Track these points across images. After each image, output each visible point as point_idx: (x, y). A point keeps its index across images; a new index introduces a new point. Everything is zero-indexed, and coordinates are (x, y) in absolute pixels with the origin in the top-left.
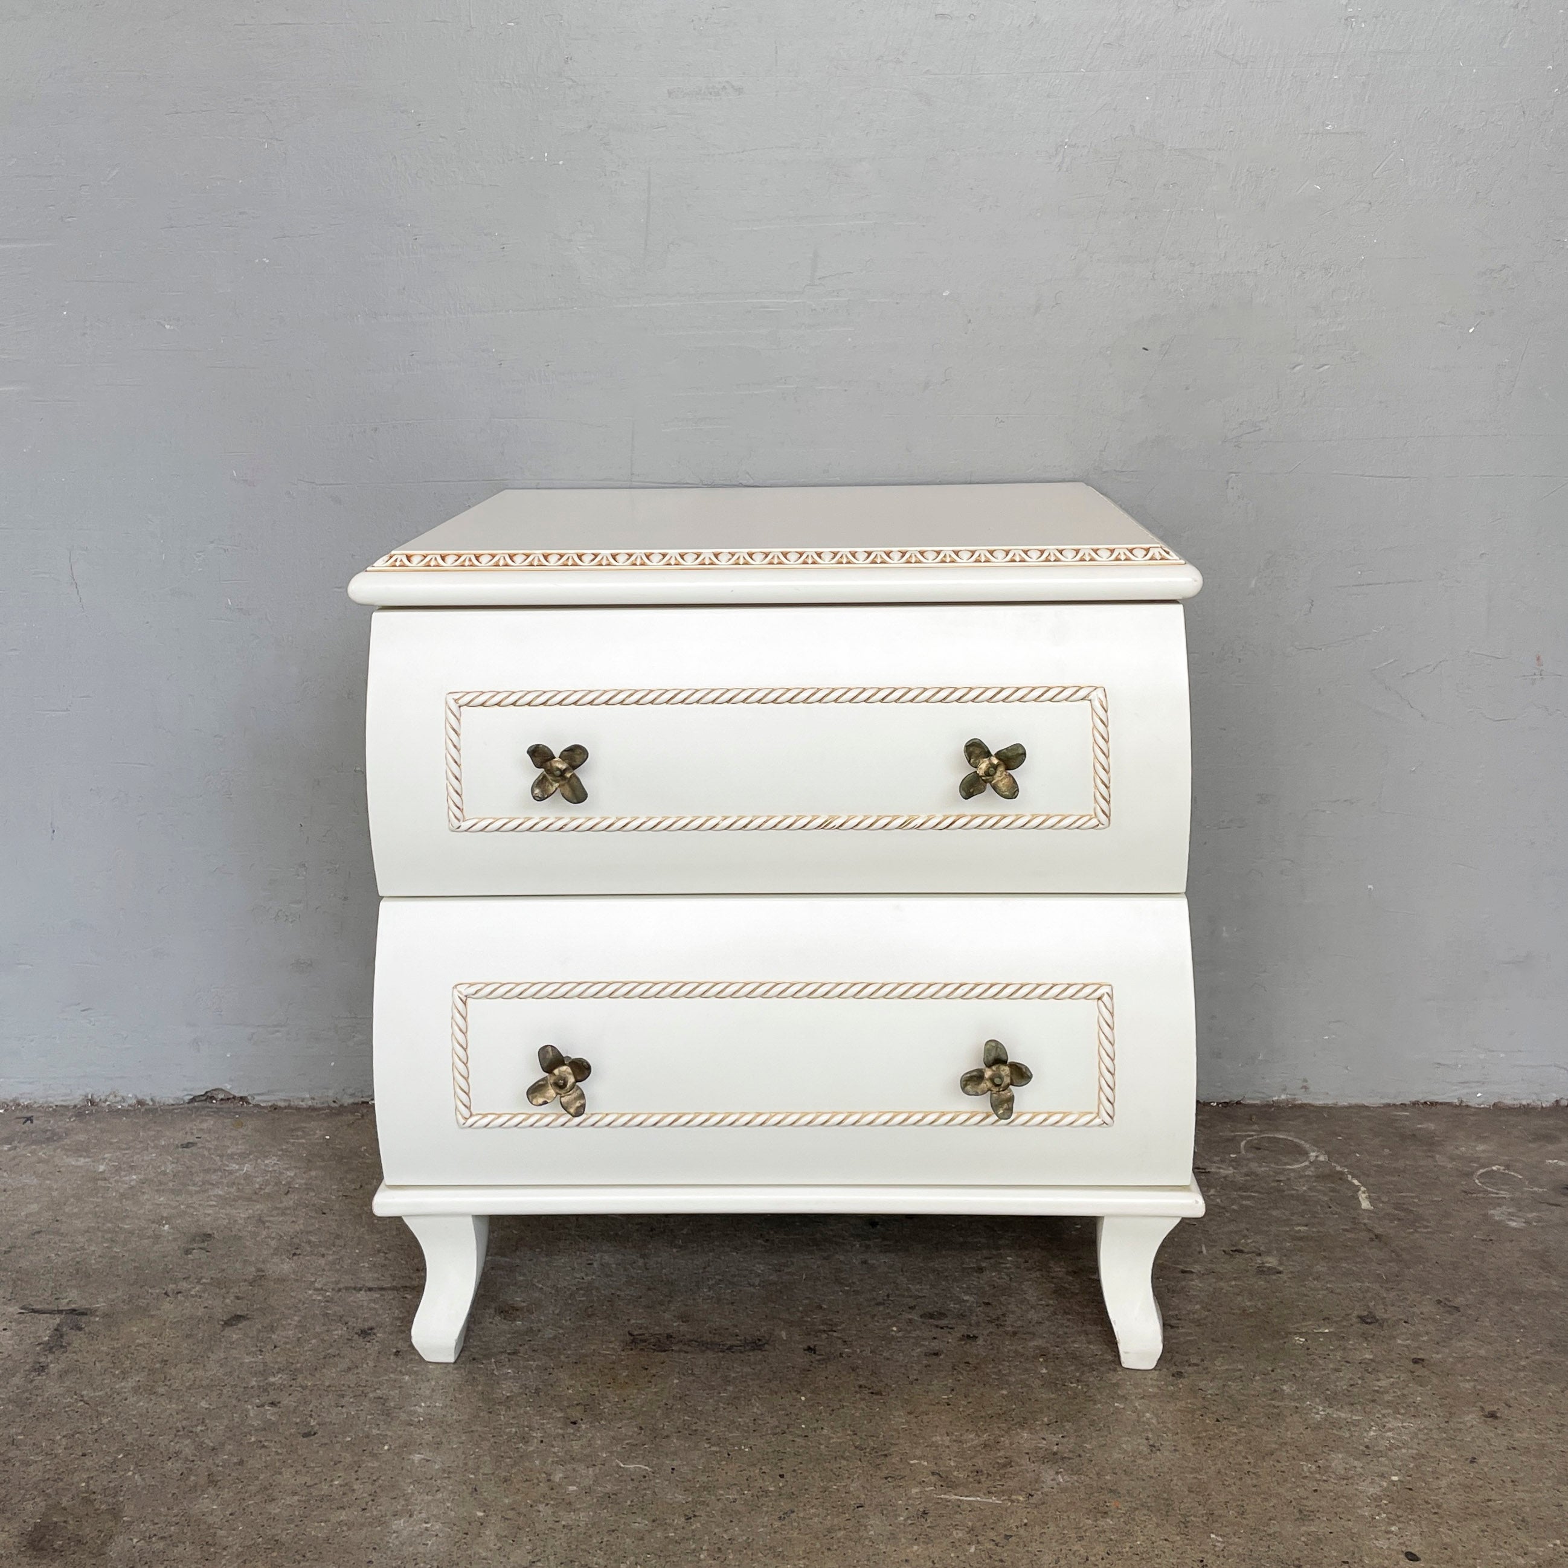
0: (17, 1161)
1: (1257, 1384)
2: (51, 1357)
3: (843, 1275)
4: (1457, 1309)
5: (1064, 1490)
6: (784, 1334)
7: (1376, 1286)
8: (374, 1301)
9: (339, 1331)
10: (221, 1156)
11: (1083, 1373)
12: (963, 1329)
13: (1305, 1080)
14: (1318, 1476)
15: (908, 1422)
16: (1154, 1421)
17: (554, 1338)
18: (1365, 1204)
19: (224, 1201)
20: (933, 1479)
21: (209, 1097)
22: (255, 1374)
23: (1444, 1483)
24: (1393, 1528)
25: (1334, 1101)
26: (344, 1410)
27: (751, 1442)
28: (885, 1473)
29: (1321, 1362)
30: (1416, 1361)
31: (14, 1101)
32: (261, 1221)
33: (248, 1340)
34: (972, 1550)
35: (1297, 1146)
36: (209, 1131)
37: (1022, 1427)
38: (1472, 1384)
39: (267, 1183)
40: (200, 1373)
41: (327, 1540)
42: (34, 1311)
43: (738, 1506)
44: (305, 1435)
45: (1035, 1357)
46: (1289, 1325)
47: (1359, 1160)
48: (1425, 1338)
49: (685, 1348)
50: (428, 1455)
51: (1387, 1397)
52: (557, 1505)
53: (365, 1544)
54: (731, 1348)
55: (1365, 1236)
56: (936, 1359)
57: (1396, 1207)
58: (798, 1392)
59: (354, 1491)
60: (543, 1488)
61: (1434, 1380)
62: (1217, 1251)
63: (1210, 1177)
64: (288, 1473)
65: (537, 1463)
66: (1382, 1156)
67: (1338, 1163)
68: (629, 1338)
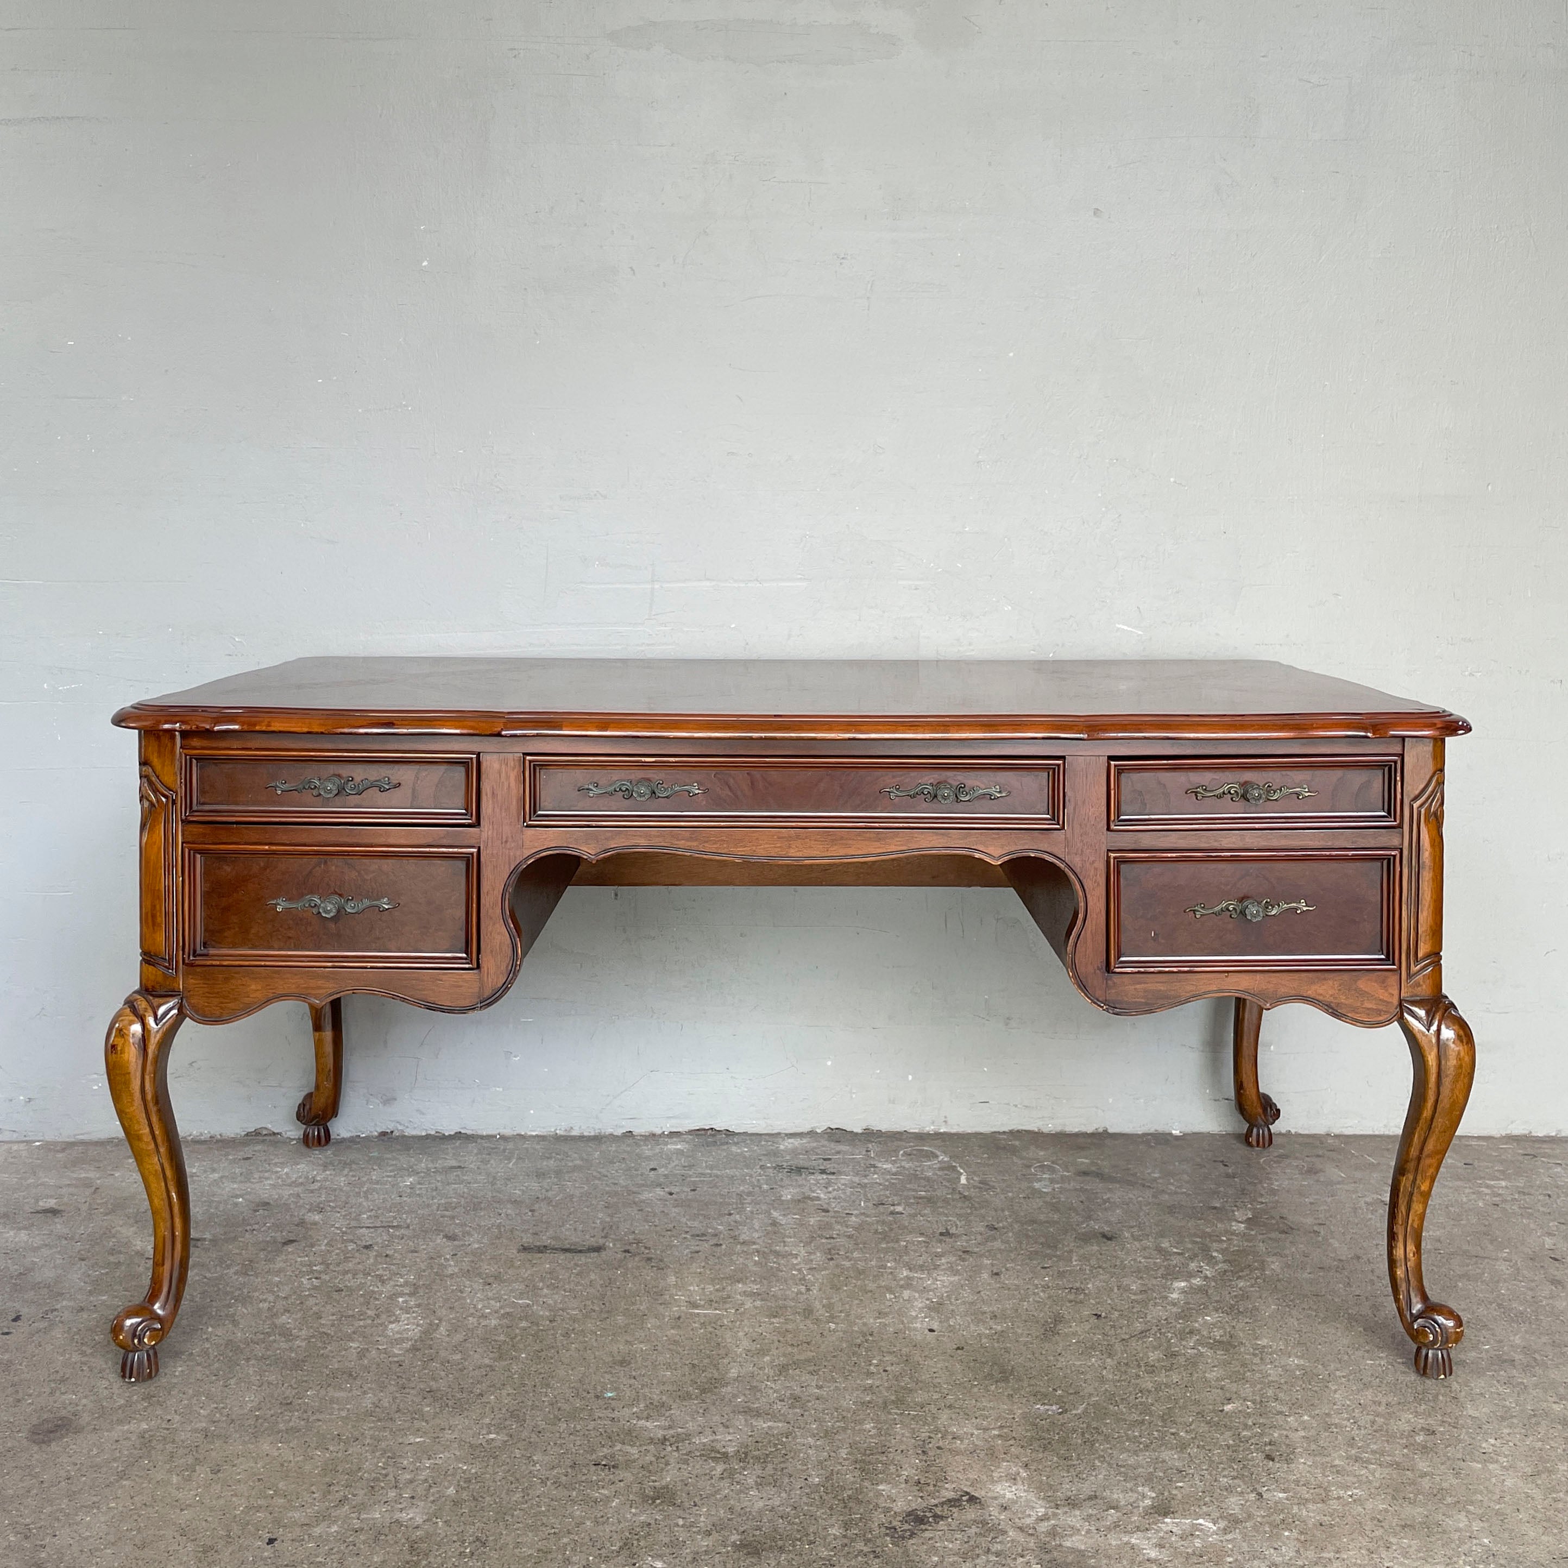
1: (874, 1262)
3: (650, 1218)
4: (996, 1229)
5: (756, 1308)
6: (611, 1245)
7: (955, 1219)
8: (371, 1233)
9: (351, 1247)
10: (269, 1164)
12: (714, 1241)
13: (946, 1117)
14: (894, 1300)
15: (676, 1281)
16: (812, 1279)
17: (478, 1248)
18: (963, 1180)
19: (274, 1186)
20: (686, 1304)
21: (257, 1133)
22: (305, 1266)
23: (959, 1301)
24: (926, 1320)
25: (962, 1130)
26: (358, 1280)
27: (588, 1290)
28: (660, 1302)
29: (912, 1253)
30: (964, 1252)
32: (298, 1195)
33: (298, 1251)
35: (932, 1152)
36: (259, 1151)
37: (739, 1282)
38: (991, 1261)
39: (300, 1177)
40: (272, 1266)
41: (354, 1333)
43: (580, 1317)
44: (336, 1291)
45: (754, 1253)
46: (900, 1237)
47: (966, 1160)
48: (974, 1242)
49: (554, 1252)
50: (407, 1298)
51: (942, 1268)
52: (479, 1317)
53: (374, 1334)
54: (580, 1251)
55: (957, 1196)
56: (696, 1254)
57: (980, 1183)
58: (616, 1269)
59: (366, 1313)
60: (472, 1311)
61: (971, 1259)
62: (870, 1205)
63: (877, 1169)
64: (329, 1307)
65: (468, 1301)
66: (982, 1158)
67: (954, 1161)
68: (521, 1248)
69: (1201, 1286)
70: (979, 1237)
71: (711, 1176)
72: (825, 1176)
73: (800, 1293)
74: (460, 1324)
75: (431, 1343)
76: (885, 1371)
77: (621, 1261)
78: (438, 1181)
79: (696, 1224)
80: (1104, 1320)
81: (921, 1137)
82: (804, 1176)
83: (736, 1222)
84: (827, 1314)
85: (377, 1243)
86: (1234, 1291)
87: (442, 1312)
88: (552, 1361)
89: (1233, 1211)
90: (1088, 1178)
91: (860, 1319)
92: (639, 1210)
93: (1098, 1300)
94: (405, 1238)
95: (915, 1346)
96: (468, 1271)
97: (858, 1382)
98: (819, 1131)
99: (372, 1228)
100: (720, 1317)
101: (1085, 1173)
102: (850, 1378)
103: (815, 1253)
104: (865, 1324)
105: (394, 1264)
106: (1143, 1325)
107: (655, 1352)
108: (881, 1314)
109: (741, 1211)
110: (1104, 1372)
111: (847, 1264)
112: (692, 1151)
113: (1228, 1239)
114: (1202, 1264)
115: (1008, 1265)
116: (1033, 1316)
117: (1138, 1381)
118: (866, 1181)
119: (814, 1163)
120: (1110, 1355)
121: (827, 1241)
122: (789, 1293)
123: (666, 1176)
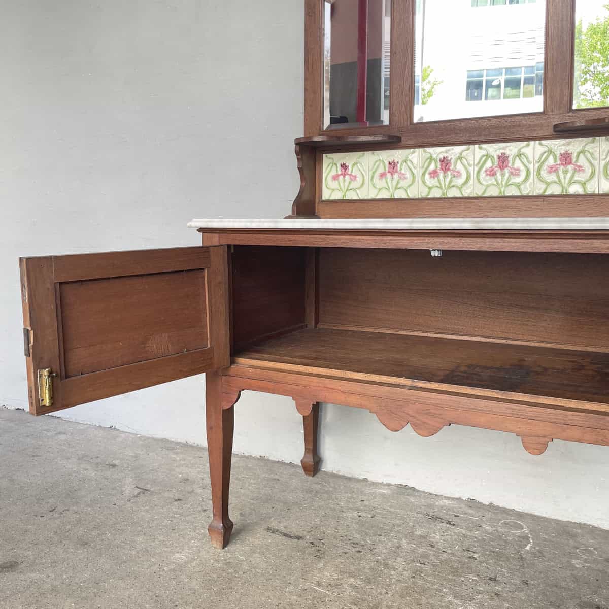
0: (161, 453)
1: (436, 586)
2: (134, 498)
3: (339, 527)
4: (527, 584)
5: (350, 596)
6: (308, 537)
7: (506, 571)
12: (360, 549)
15: (321, 567)
16: (394, 587)
18: (528, 548)
19: (199, 473)
20: (315, 582)
22: (173, 513)
26: (186, 526)
27: (276, 560)
28: (304, 577)
29: (464, 586)
30: (496, 594)
33: (177, 505)
35: (521, 526)
37: (353, 577)
42: (137, 487)
45: (374, 561)
46: (463, 574)
47: (540, 535)
48: (507, 589)
49: (279, 534)
51: (475, 601)
52: (216, 561)
53: (166, 557)
54: (291, 537)
55: (517, 556)
56: (344, 554)
57: (539, 552)
58: (299, 552)
59: (173, 545)
60: (216, 555)
61: (497, 601)
62: (461, 549)
63: (481, 529)
64: (162, 537)
66: (550, 536)
67: (531, 535)
68: (267, 528)
70: (513, 586)
71: (387, 511)
72: (448, 526)
73: (380, 593)
74: (204, 562)
75: (184, 569)
77: (305, 548)
78: (262, 485)
79: (359, 536)
81: (520, 515)
82: (437, 522)
83: (379, 541)
87: (204, 552)
88: (225, 597)
98: (464, 499)
100: (326, 596)
103: (407, 571)
109: (386, 535)
111: (420, 582)
112: (390, 495)
118: (469, 534)
119: (448, 517)
121: (420, 565)
122: (374, 592)
123: (366, 506)
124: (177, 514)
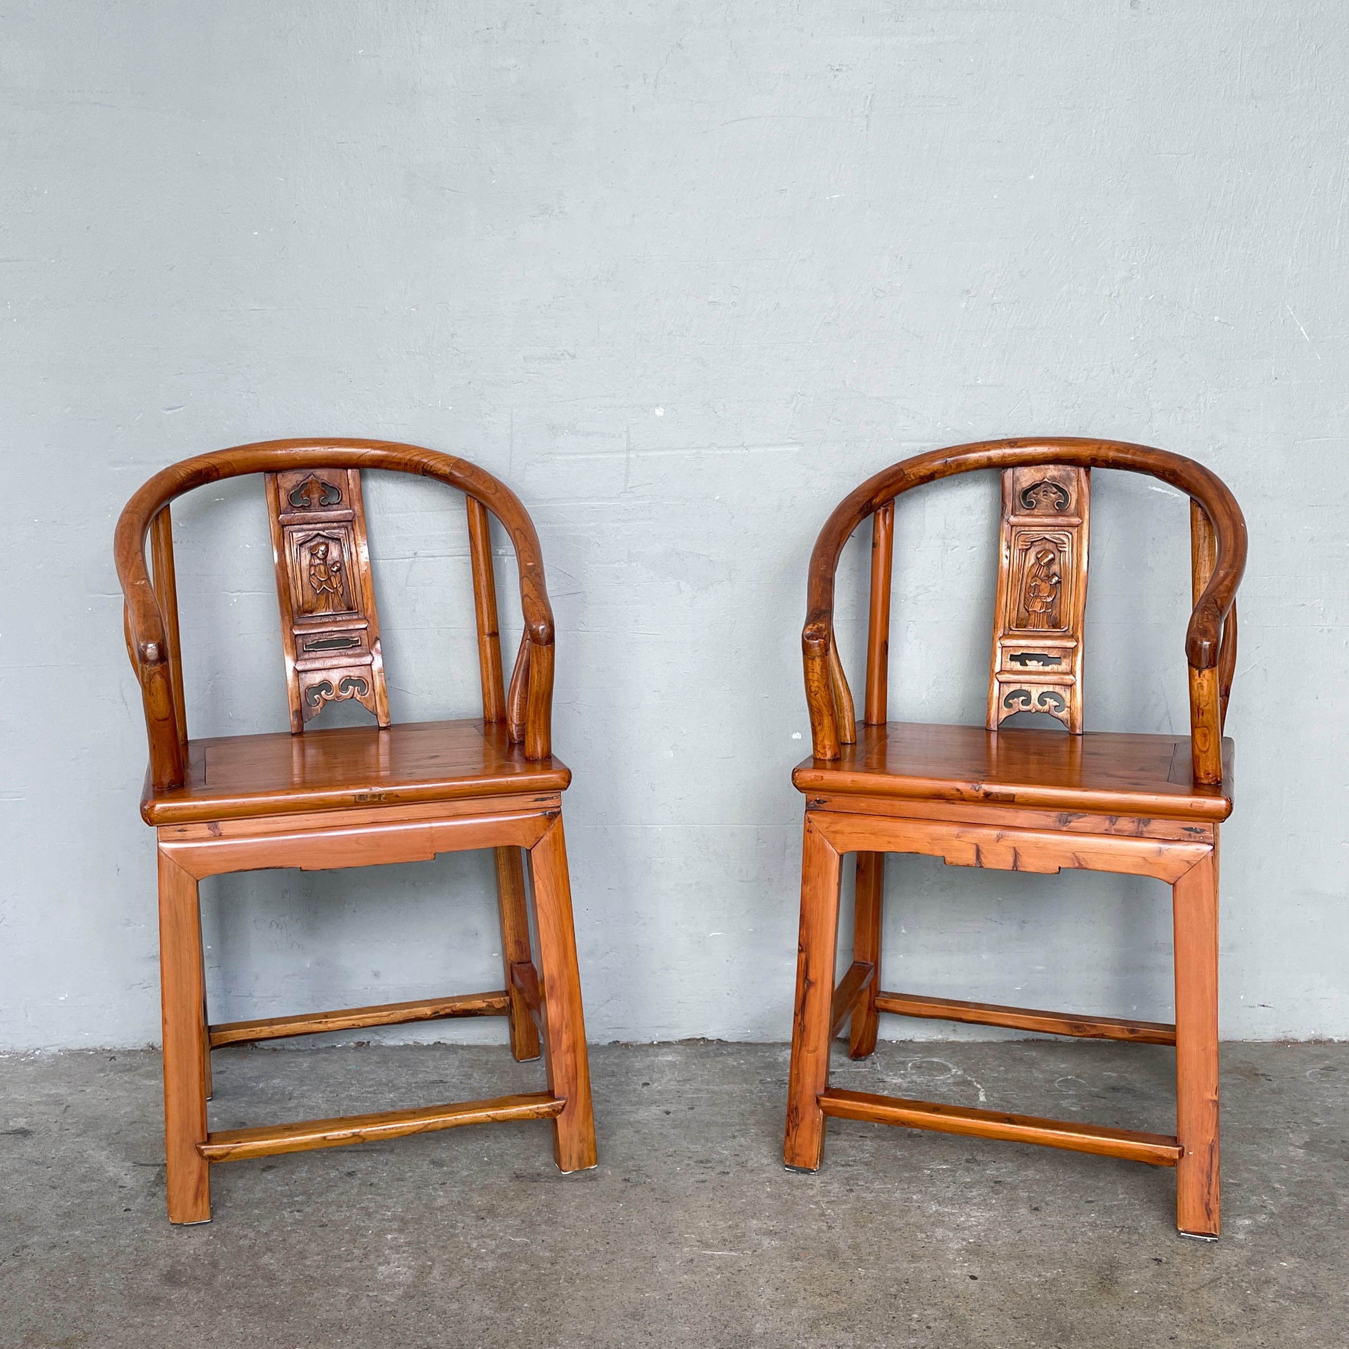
0: (111, 1082)
1: (898, 1194)
2: (158, 1189)
3: (648, 1141)
5: (775, 1248)
6: (611, 1173)
8: (354, 1158)
9: (333, 1174)
10: (243, 1078)
11: (792, 1190)
12: (721, 1169)
14: (926, 1240)
15: (684, 1216)
16: (833, 1214)
17: (468, 1176)
18: (982, 1098)
19: (248, 1104)
20: (698, 1244)
22: (285, 1196)
23: (1000, 1242)
24: (966, 1264)
26: (343, 1214)
27: (589, 1227)
28: (670, 1241)
29: (938, 1183)
30: (996, 1182)
31: (101, 1047)
32: (274, 1115)
33: (278, 1179)
34: (719, 1277)
35: (943, 1065)
36: (232, 1064)
37: (753, 1218)
38: (1027, 1194)
39: (276, 1093)
40: (252, 1196)
41: (341, 1276)
42: (141, 1165)
43: (581, 1258)
44: (321, 1226)
45: (764, 1182)
46: (922, 1164)
47: (983, 1074)
48: (1004, 1170)
49: (549, 1180)
50: (396, 1235)
51: (974, 1201)
52: (475, 1258)
53: (363, 1278)
56: (703, 1184)
57: (1001, 1099)
58: (618, 1202)
59: (353, 1253)
60: (466, 1250)
61: (1005, 1192)
63: (885, 1084)
64: (313, 1245)
65: (462, 1238)
66: (999, 1071)
67: (970, 1076)
68: (514, 1175)
69: (1268, 1224)
70: (1009, 1164)
71: (708, 1093)
73: (820, 1230)
74: (453, 1266)
75: (425, 1289)
76: (929, 1327)
77: (623, 1192)
78: (420, 1098)
79: (698, 1147)
80: (1167, 1267)
81: (930, 1047)
83: (741, 1146)
84: (854, 1257)
85: (359, 1170)
86: (1307, 1231)
87: (434, 1252)
88: (559, 1312)
89: (1287, 1134)
90: (1119, 1094)
91: (892, 1263)
92: (636, 1132)
93: (1155, 1242)
94: (390, 1164)
95: (958, 1297)
96: (459, 1203)
97: (900, 1341)
99: (354, 1151)
100: (736, 1260)
101: (1114, 1089)
102: (889, 1335)
103: (832, 1183)
104: (897, 1269)
105: (380, 1195)
106: (1211, 1272)
107: (670, 1302)
108: (914, 1258)
110: (1177, 1331)
111: (869, 1196)
112: (686, 1063)
113: (1289, 1167)
114: (1265, 1198)
115: (1048, 1199)
116: (1085, 1261)
117: (1218, 1342)
120: (1180, 1310)
121: (842, 1168)
122: (808, 1231)
123: (660, 1092)
124: (297, 1196)
